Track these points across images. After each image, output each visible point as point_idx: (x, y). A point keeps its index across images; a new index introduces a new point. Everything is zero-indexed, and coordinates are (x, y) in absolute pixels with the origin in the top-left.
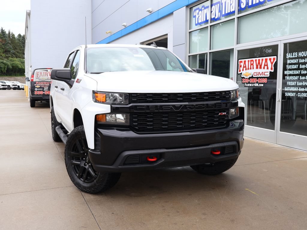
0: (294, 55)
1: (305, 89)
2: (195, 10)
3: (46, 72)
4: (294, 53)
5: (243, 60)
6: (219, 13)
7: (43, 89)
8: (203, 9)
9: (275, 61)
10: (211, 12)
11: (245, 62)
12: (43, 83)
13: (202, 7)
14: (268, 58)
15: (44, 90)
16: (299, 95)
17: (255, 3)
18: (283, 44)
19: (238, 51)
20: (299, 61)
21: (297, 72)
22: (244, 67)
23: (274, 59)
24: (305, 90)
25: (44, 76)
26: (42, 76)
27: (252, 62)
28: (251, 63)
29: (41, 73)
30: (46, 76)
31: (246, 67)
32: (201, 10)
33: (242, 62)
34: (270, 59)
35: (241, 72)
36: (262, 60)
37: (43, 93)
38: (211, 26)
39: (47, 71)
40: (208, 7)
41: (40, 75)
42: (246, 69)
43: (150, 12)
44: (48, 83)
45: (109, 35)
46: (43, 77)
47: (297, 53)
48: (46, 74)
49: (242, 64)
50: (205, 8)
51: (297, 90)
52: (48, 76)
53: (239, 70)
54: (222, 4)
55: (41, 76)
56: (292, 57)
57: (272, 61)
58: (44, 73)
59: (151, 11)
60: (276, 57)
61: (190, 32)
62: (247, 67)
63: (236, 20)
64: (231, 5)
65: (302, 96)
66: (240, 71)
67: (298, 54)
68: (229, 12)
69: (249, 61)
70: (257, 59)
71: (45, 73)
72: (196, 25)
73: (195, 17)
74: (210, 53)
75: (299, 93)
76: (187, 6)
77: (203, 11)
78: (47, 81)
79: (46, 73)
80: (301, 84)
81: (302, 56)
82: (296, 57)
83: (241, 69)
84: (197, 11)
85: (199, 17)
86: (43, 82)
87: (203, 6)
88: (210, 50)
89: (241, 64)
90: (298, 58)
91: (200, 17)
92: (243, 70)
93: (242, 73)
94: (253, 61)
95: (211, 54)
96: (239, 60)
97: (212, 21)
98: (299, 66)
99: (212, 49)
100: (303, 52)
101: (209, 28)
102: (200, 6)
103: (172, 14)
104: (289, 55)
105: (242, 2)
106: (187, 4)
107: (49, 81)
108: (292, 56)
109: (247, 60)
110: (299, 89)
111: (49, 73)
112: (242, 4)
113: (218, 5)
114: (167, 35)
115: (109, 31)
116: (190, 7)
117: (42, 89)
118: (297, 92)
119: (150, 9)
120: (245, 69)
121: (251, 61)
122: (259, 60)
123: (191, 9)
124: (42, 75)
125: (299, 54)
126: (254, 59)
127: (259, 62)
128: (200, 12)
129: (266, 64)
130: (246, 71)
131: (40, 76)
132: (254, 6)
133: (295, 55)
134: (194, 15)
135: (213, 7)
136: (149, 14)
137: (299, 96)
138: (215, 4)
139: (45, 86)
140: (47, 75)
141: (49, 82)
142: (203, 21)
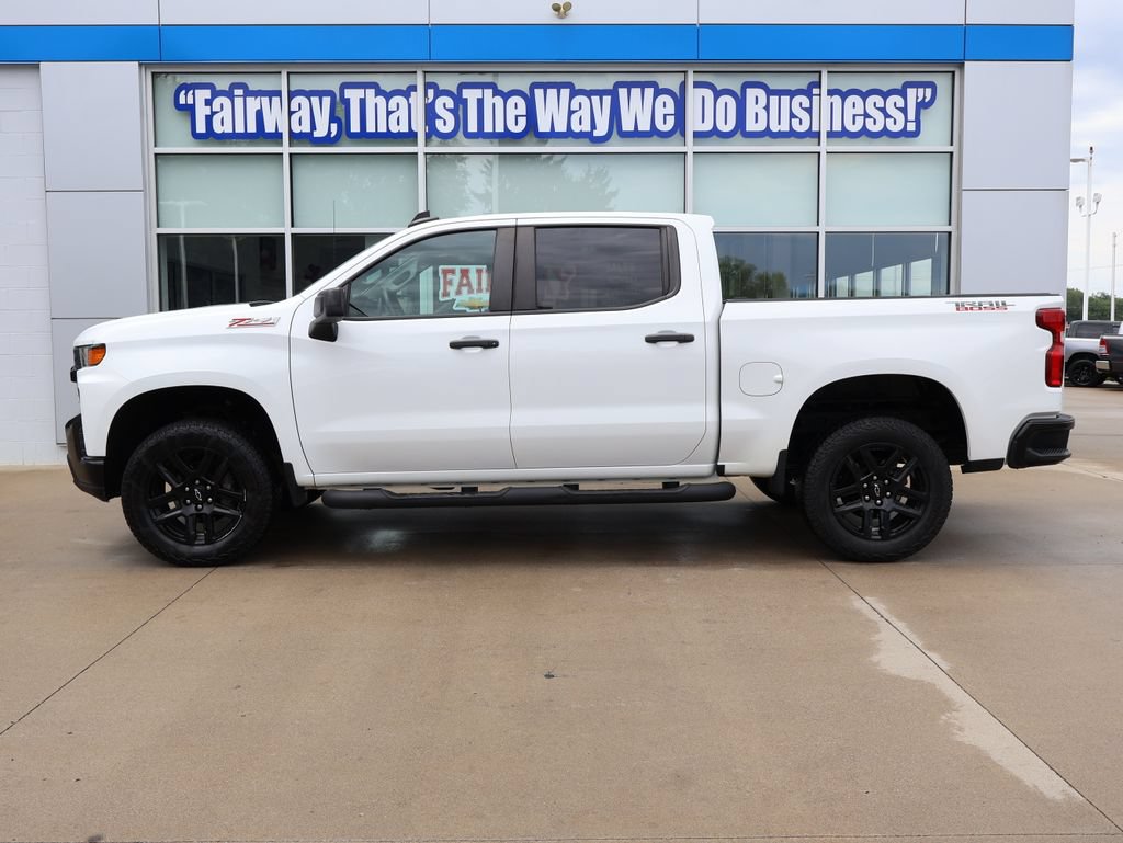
2: (189, 87)
5: (458, 268)
6: (334, 125)
8: (238, 92)
10: (291, 112)
11: (465, 273)
13: (233, 87)
17: (490, 130)
22: (461, 285)
31: (469, 284)
32: (226, 95)
33: (453, 272)
35: (452, 296)
38: (291, 156)
42: (471, 291)
49: (456, 278)
50: (254, 94)
53: (441, 291)
54: (346, 101)
61: (158, 155)
62: (475, 286)
63: (421, 159)
64: (389, 113)
66: (446, 294)
68: (382, 130)
69: (479, 271)
72: (199, 136)
73: (189, 108)
74: (292, 236)
77: (239, 102)
83: (452, 289)
84: (205, 93)
85: (213, 113)
87: (239, 85)
88: (292, 226)
89: (449, 276)
91: (225, 115)
92: (459, 292)
93: (454, 300)
96: (441, 267)
97: (298, 142)
101: (286, 158)
105: (440, 118)
109: (473, 269)
112: (440, 122)
113: (327, 99)
120: (465, 290)
128: (223, 99)
130: (472, 295)
134: (182, 102)
135: (301, 100)
138: (307, 94)
142: (239, 130)
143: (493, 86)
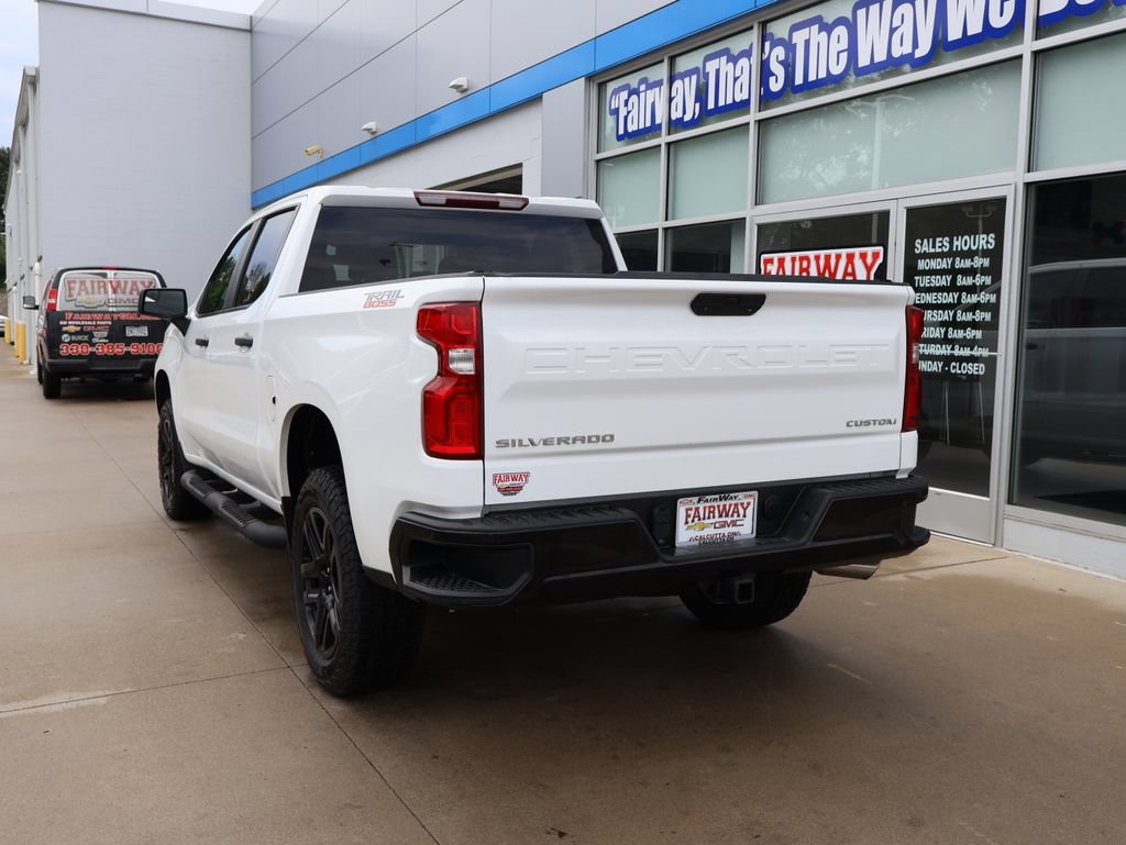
0: (938, 244)
1: (972, 350)
2: (616, 92)
3: (101, 278)
4: (938, 240)
5: (776, 256)
6: (698, 105)
7: (91, 335)
8: (643, 87)
9: (880, 261)
10: (671, 99)
11: (781, 261)
12: (89, 317)
13: (640, 83)
14: (857, 251)
15: (94, 340)
16: (954, 367)
17: (815, 78)
18: (905, 211)
19: (761, 227)
20: (953, 262)
21: (949, 298)
23: (876, 256)
24: (973, 353)
25: (93, 293)
26: (87, 293)
27: (805, 264)
28: (801, 265)
29: (82, 283)
30: (99, 293)
32: (636, 92)
33: (771, 261)
34: (863, 256)
36: (838, 257)
37: (90, 349)
38: (669, 145)
39: (105, 276)
40: (659, 84)
41: (80, 289)
43: (461, 89)
44: (107, 316)
45: (315, 159)
46: (90, 296)
47: (947, 239)
48: (99, 288)
49: (773, 267)
50: (650, 86)
51: (949, 352)
52: (106, 292)
54: (706, 76)
55: (83, 293)
56: (932, 250)
57: (869, 260)
58: (92, 282)
59: (465, 87)
60: (881, 249)
61: (598, 162)
63: (753, 129)
64: (736, 79)
65: (964, 372)
67: (951, 243)
68: (730, 101)
69: (793, 259)
70: (822, 253)
71: (96, 285)
72: (620, 138)
73: (616, 112)
74: (666, 229)
75: (954, 364)
76: (589, 78)
77: (642, 95)
78: (105, 308)
79: (99, 282)
80: (959, 334)
81: (965, 249)
82: (945, 250)
84: (624, 95)
85: (629, 112)
86: (91, 313)
87: (644, 81)
88: (666, 220)
89: (769, 267)
90: (952, 254)
91: (634, 113)
94: (807, 258)
95: (669, 232)
96: (764, 256)
97: (672, 129)
98: (954, 280)
99: (673, 219)
100: (966, 237)
101: (663, 149)
102: (633, 80)
103: (536, 99)
104: (922, 244)
105: (773, 74)
106: (590, 69)
107: (111, 309)
108: (934, 247)
109: (788, 256)
110: (953, 349)
111: (111, 282)
112: (772, 79)
113: (694, 78)
114: (520, 166)
115: (314, 148)
116: (599, 80)
117: (86, 338)
118: (947, 360)
119: (462, 81)
121: (802, 259)
122: (828, 258)
123: (602, 86)
124: (86, 289)
125: (956, 243)
126: (811, 254)
127: (827, 265)
128: (634, 98)
129: (850, 270)
131: (79, 294)
132: (810, 87)
133: (943, 243)
134: (613, 107)
135: (678, 84)
136: (459, 96)
137: (953, 371)
138: (682, 76)
139: (96, 326)
140: (102, 290)
141: (113, 312)
142: (642, 127)
143: (818, 20)
